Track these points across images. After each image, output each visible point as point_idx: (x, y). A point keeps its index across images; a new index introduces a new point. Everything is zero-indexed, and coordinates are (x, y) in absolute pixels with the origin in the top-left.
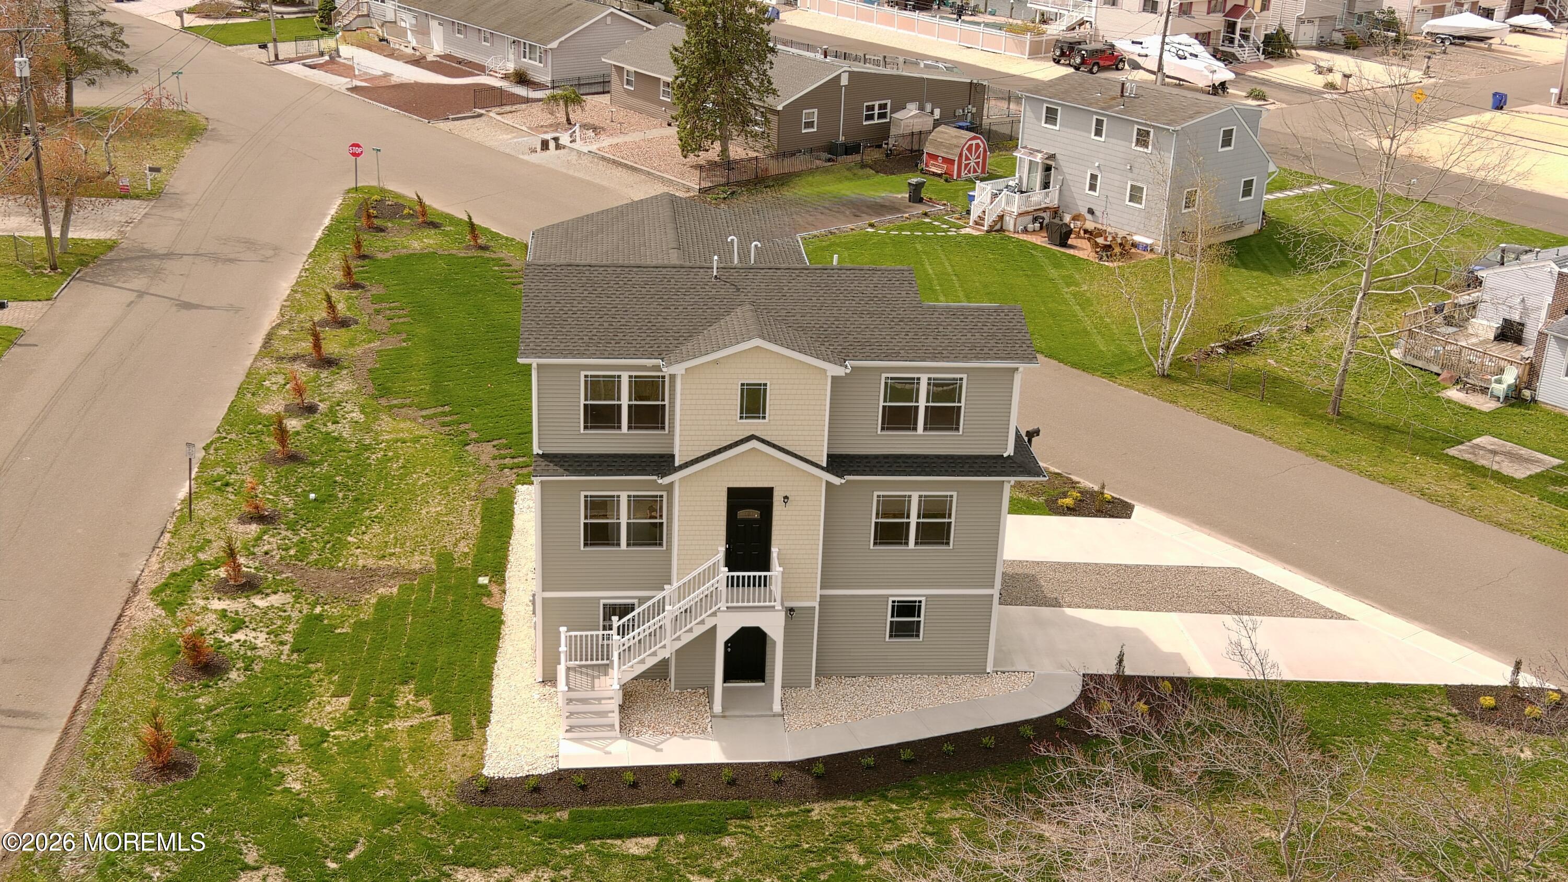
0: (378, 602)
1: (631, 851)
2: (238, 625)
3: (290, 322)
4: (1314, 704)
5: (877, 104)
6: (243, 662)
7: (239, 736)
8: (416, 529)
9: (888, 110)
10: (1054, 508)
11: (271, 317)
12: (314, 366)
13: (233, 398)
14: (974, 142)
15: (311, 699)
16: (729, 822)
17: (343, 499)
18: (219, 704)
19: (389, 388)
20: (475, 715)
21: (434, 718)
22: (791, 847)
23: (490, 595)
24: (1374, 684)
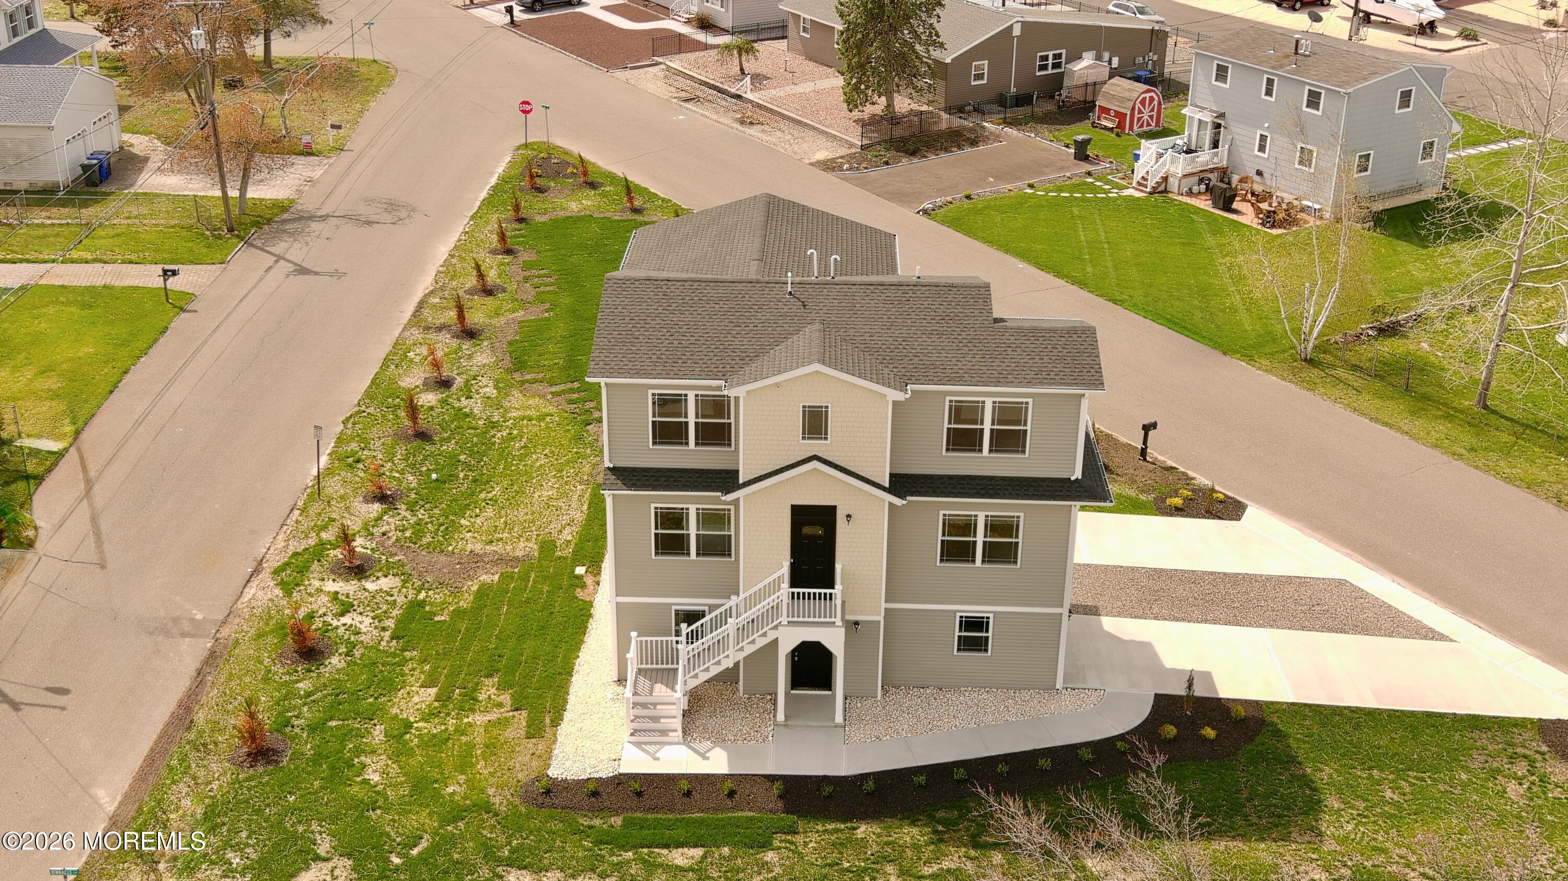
0: (478, 590)
1: (676, 861)
2: (346, 608)
3: (442, 289)
4: (1393, 735)
5: (1051, 54)
6: (346, 647)
7: (330, 723)
8: (527, 514)
9: (1063, 60)
10: (1162, 508)
11: (426, 283)
12: (458, 337)
13: (378, 370)
14: (1148, 95)
15: (401, 688)
16: (775, 836)
17: (463, 480)
18: (317, 690)
19: (525, 362)
20: (550, 712)
21: (511, 714)
22: (830, 865)
23: (584, 586)
24: (1462, 715)
